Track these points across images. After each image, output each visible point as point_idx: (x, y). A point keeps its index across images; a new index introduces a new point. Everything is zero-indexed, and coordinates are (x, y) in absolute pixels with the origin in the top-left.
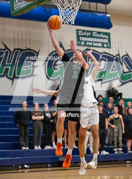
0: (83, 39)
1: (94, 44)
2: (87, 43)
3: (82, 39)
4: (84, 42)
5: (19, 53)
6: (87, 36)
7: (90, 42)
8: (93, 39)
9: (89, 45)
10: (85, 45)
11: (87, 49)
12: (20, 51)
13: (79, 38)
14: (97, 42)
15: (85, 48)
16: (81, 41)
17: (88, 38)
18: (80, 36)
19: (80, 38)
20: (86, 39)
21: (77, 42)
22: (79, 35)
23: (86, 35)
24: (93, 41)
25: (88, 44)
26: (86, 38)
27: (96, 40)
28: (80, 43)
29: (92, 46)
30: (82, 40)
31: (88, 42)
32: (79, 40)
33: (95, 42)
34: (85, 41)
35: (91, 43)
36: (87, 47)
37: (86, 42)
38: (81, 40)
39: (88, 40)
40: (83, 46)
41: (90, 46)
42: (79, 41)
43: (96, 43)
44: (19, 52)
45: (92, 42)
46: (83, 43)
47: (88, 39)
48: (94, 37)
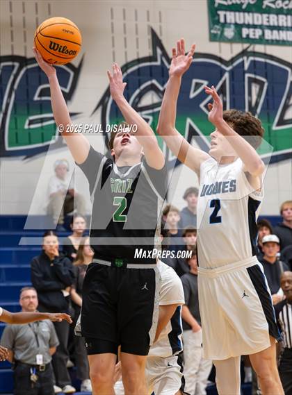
0: (231, 17)
1: (269, 35)
2: (245, 32)
3: (225, 16)
4: (233, 27)
5: (15, 71)
6: (244, 7)
7: (255, 27)
8: (265, 16)
9: (251, 36)
10: (238, 38)
11: (244, 53)
12: (17, 65)
13: (219, 15)
14: (279, 28)
15: (238, 48)
16: (225, 24)
17: (246, 14)
18: (222, 7)
19: (221, 13)
20: (241, 18)
21: (210, 29)
22: (216, 5)
23: (242, 4)
24: (265, 23)
25: (248, 35)
26: (242, 14)
27: (273, 19)
28: (219, 33)
29: (262, 40)
30: (228, 21)
31: (248, 26)
32: (218, 22)
33: (272, 28)
34: (236, 24)
35: (258, 32)
36: (246, 46)
37: (239, 27)
38: (222, 20)
39: (246, 23)
40: (231, 41)
41: (254, 41)
42: (218, 27)
43: (275, 32)
44: (13, 67)
45: (261, 27)
46: (229, 33)
47: (248, 18)
48: (269, 11)
